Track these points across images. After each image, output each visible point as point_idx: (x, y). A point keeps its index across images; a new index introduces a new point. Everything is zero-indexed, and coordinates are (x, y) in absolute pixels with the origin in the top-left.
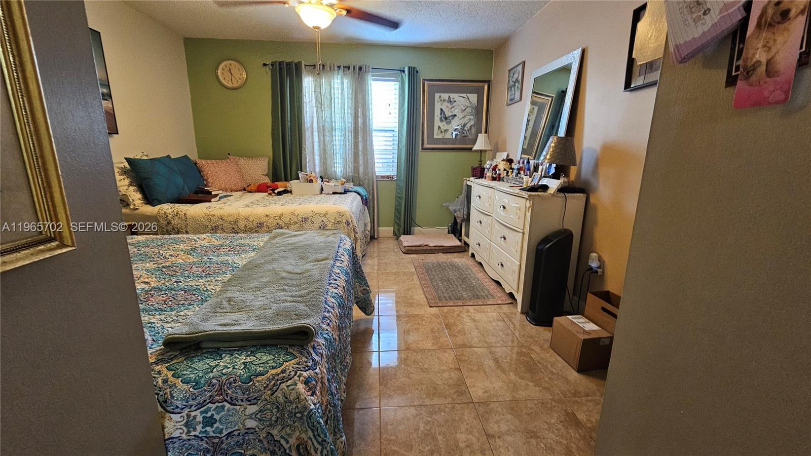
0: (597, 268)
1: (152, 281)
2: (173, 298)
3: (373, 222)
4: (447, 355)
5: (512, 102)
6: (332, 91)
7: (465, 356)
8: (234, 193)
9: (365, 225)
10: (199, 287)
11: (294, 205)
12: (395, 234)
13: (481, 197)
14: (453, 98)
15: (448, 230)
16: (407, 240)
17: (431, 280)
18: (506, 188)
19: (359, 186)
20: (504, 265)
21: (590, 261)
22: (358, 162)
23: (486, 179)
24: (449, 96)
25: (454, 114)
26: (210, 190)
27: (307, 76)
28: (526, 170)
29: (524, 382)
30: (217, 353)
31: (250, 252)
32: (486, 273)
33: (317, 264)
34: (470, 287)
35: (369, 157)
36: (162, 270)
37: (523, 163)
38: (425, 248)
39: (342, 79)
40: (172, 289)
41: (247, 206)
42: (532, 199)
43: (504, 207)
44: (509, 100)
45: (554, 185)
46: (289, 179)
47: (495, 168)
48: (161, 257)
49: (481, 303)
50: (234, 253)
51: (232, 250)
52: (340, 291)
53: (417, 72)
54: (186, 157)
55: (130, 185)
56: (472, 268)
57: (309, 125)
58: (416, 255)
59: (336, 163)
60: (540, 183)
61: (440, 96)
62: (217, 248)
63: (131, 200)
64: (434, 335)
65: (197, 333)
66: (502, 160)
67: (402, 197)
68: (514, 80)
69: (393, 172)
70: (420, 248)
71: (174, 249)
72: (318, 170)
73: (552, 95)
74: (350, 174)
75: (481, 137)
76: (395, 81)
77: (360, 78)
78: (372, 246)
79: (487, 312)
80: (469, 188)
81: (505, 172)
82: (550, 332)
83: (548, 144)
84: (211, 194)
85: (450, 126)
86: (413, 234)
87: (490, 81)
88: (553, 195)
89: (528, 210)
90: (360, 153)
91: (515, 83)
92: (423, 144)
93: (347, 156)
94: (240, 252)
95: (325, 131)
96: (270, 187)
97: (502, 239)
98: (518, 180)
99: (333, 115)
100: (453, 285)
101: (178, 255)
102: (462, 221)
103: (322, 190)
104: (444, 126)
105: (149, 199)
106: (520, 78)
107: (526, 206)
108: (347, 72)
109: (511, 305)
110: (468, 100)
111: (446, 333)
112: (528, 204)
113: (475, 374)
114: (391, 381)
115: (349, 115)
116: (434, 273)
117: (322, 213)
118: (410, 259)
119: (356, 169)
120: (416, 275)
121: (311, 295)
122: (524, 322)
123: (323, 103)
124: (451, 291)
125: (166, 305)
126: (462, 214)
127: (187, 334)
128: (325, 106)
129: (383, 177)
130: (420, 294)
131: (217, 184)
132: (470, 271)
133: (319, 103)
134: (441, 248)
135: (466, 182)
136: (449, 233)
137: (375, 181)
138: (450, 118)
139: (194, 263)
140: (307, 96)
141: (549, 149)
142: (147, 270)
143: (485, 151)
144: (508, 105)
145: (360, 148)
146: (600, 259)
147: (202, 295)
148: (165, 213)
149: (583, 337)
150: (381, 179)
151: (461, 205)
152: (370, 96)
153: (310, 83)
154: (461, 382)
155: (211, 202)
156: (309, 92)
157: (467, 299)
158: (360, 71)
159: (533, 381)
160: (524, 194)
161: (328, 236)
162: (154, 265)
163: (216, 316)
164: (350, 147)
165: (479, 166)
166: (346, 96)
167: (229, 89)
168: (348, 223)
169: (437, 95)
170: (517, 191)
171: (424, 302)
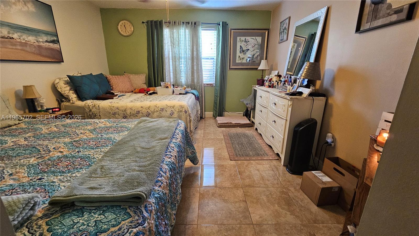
0: (331, 142)
1: (65, 151)
2: (73, 163)
3: (201, 109)
4: (239, 191)
5: (282, 41)
6: (180, 37)
7: (249, 192)
8: (127, 94)
9: (197, 111)
10: (90, 156)
11: (157, 101)
12: (214, 116)
13: (262, 97)
14: (248, 40)
15: (243, 114)
16: (220, 120)
17: (232, 144)
18: (276, 93)
19: (194, 89)
20: (274, 137)
21: (327, 138)
22: (194, 77)
23: (265, 86)
24: (245, 38)
25: (248, 48)
26: (114, 92)
27: (166, 28)
28: (289, 82)
29: (284, 212)
30: (81, 211)
31: (125, 131)
32: (264, 140)
33: (160, 142)
34: (254, 148)
35: (200, 74)
36: (73, 143)
37: (287, 77)
38: (230, 124)
39: (185, 30)
40: (74, 157)
41: (132, 102)
42: (293, 100)
43: (275, 104)
44: (280, 40)
45: (306, 91)
46: (157, 86)
47: (270, 80)
48: (76, 134)
49: (260, 159)
50: (116, 132)
51: (116, 130)
52: (172, 160)
53: (227, 25)
54: (102, 74)
55: (70, 90)
56: (256, 137)
57: (167, 56)
58: (225, 128)
59: (182, 77)
60: (297, 91)
61: (240, 39)
62: (108, 128)
63: (71, 98)
64: (232, 178)
65: (71, 196)
66: (275, 76)
67: (218, 96)
68: (284, 28)
69: (213, 82)
70: (227, 124)
71: (84, 129)
72: (172, 81)
73: (306, 37)
74: (190, 83)
75: (263, 62)
76: (215, 30)
77: (195, 29)
78: (201, 122)
79: (264, 164)
80: (255, 91)
81: (277, 82)
82: (300, 179)
83: (304, 67)
84: (114, 94)
85: (246, 55)
86: (224, 116)
87: (269, 29)
88: (305, 98)
89: (290, 106)
90: (195, 71)
91: (284, 30)
92: (230, 66)
93: (188, 73)
94: (120, 131)
95: (176, 59)
96: (146, 90)
97: (274, 122)
98: (284, 87)
99: (180, 50)
100: (245, 147)
101: (85, 133)
102: (251, 110)
103: (174, 92)
104: (242, 55)
105: (81, 98)
106: (287, 27)
107: (288, 104)
108: (188, 26)
109: (278, 160)
110: (256, 40)
111: (239, 177)
112: (290, 103)
113: (255, 205)
114: (205, 207)
115: (189, 50)
116: (234, 140)
117: (171, 106)
118: (221, 131)
119: (193, 80)
120: (224, 140)
121: (151, 166)
122: (285, 171)
123: (174, 44)
124: (243, 151)
125: (67, 168)
126: (251, 106)
127: (64, 197)
128: (176, 45)
129: (207, 84)
130: (226, 152)
131: (118, 89)
132: (254, 139)
133: (173, 44)
134: (239, 124)
135: (254, 88)
136: (243, 116)
137: (203, 87)
138: (246, 51)
139: (92, 139)
140: (166, 40)
141: (304, 70)
142: (65, 143)
143: (265, 70)
144: (279, 43)
145: (195, 68)
146: (333, 137)
147: (90, 162)
148: (88, 105)
149: (322, 186)
150: (207, 86)
151: (250, 101)
152: (200, 39)
153: (168, 32)
154: (247, 209)
155: (113, 99)
156: (167, 37)
157: (252, 156)
158: (195, 25)
159: (289, 211)
160: (288, 97)
161: (171, 122)
162: (70, 140)
163: (90, 180)
164: (189, 68)
165: (261, 79)
166: (187, 39)
167: (125, 36)
168: (186, 112)
169: (238, 38)
170: (283, 95)
171: (227, 157)
